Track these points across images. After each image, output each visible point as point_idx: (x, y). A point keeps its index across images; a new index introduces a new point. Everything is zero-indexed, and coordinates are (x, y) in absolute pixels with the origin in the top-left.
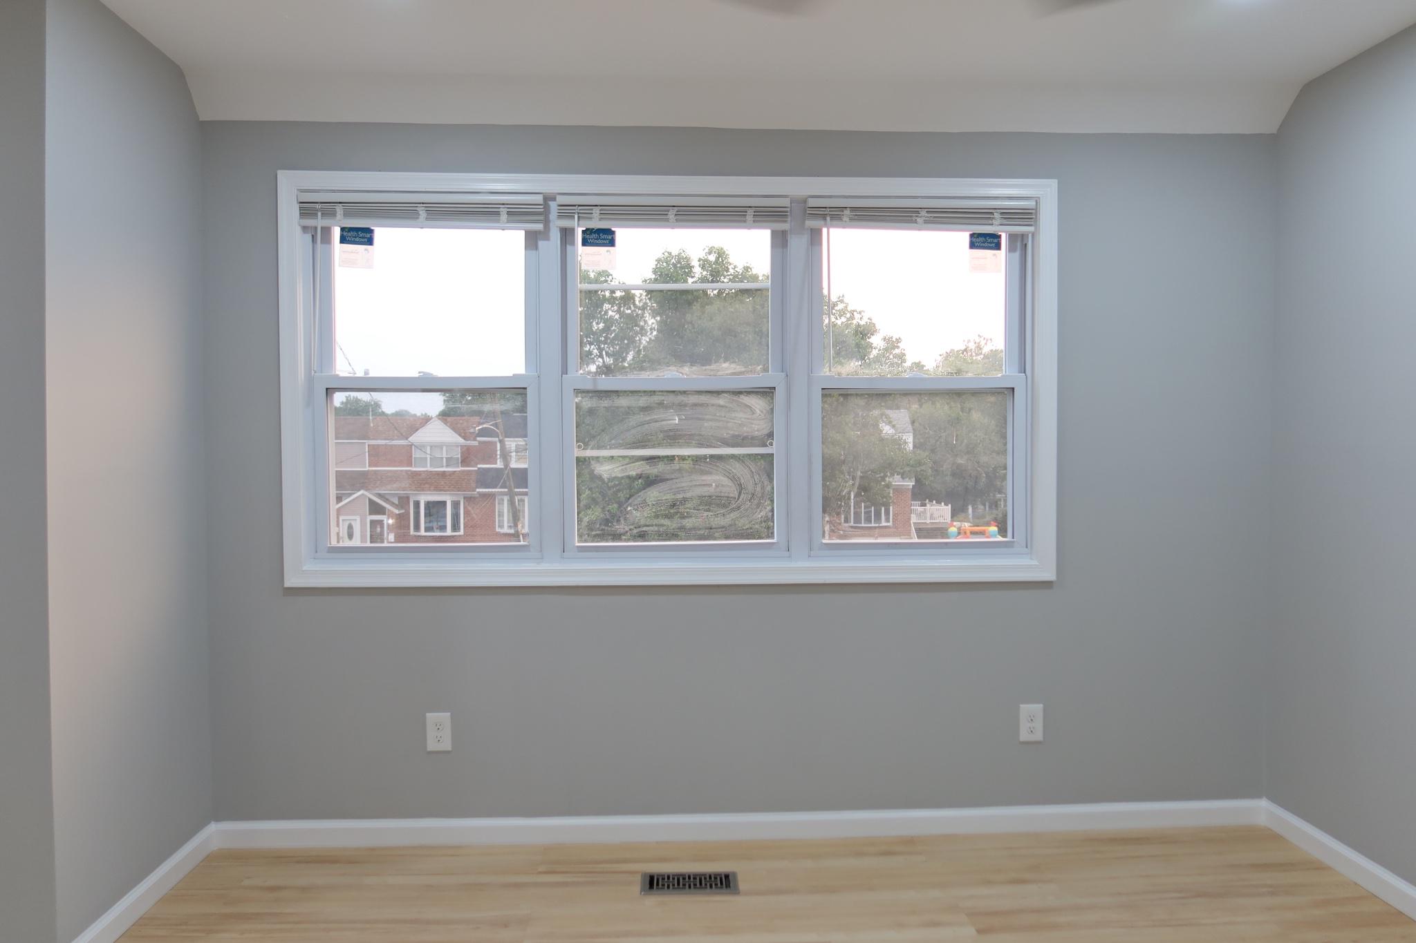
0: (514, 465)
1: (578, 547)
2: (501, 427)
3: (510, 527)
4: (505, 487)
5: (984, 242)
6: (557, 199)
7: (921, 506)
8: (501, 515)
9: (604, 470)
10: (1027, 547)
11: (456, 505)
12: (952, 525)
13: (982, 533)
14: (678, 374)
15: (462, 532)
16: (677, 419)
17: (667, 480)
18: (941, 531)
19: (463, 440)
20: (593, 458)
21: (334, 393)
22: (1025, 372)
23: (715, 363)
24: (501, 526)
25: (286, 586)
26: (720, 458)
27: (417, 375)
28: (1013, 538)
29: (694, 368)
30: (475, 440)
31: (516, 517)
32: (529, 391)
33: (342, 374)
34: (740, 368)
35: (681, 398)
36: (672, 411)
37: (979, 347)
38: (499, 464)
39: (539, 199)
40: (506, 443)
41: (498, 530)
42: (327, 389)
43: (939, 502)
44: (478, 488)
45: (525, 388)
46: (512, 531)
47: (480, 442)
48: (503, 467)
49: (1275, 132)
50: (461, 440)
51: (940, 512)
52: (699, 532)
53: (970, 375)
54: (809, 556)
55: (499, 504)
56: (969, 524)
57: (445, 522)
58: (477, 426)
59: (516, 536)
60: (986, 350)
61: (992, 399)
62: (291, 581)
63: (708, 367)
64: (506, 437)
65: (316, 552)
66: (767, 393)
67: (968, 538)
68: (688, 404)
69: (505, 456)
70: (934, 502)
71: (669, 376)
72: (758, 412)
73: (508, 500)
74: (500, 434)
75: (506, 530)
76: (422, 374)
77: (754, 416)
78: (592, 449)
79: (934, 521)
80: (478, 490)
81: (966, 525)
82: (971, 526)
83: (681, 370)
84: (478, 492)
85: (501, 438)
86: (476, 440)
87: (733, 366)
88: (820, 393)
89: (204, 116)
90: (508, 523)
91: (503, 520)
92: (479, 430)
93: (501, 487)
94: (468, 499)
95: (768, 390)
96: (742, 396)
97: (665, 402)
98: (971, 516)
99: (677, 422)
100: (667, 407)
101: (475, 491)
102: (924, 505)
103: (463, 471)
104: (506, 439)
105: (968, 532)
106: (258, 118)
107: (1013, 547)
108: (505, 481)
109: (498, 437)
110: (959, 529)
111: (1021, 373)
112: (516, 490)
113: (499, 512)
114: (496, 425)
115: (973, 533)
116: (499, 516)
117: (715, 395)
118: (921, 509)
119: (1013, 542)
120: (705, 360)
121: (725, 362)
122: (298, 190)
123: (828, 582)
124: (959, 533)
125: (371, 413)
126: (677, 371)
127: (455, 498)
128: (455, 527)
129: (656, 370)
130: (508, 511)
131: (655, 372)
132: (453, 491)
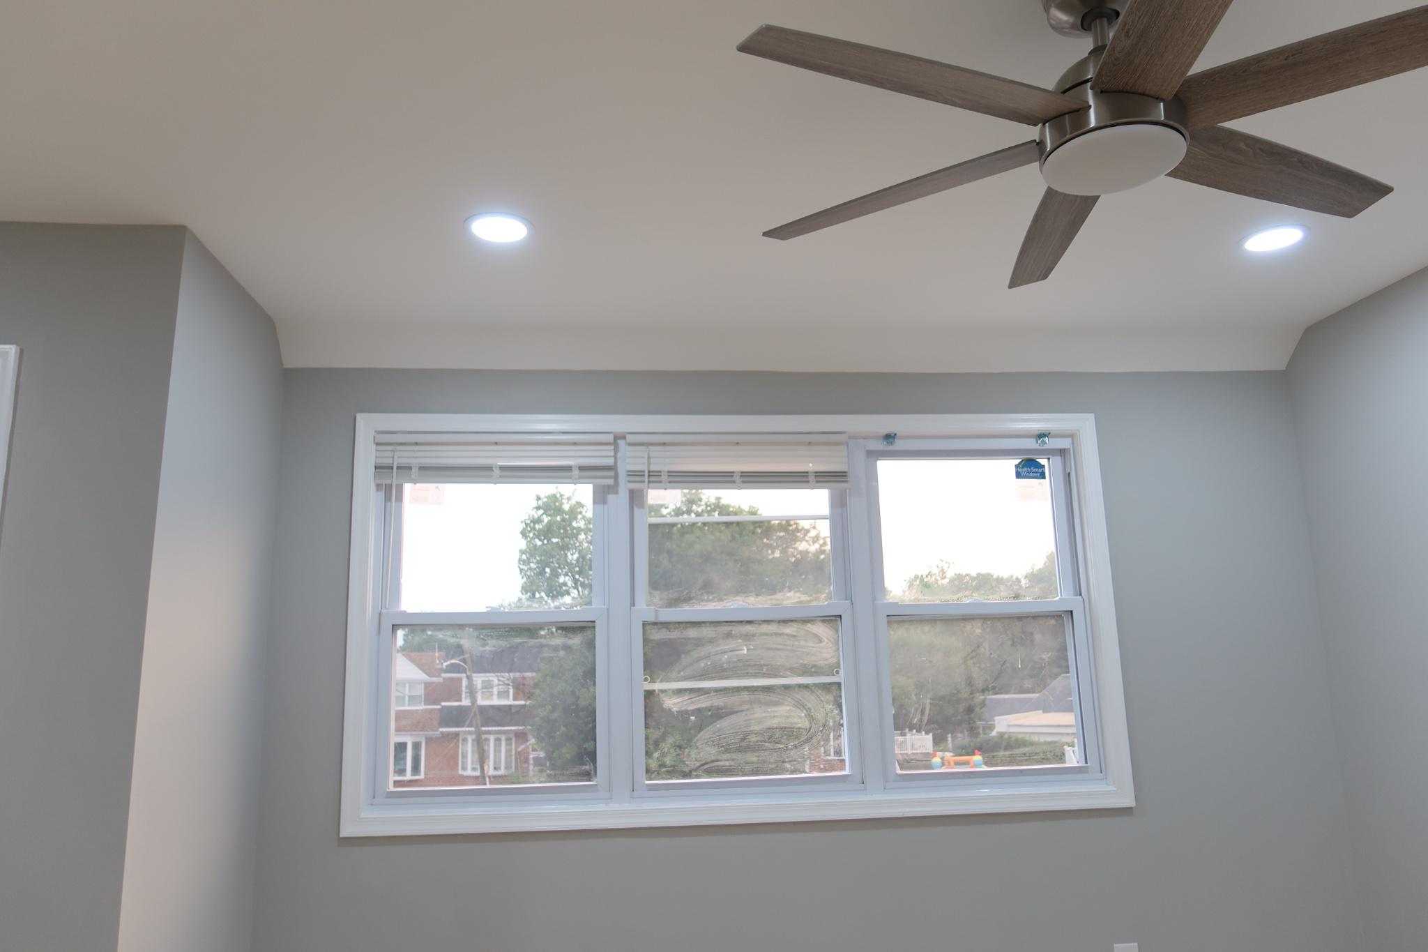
0: (481, 702)
1: (648, 785)
2: (469, 661)
3: (474, 769)
4: (471, 726)
5: (1029, 472)
6: (627, 438)
7: (901, 736)
8: (465, 756)
9: (672, 704)
10: (1101, 772)
11: (417, 746)
12: (934, 755)
13: (966, 763)
14: (744, 604)
15: (422, 776)
16: (745, 649)
17: (737, 712)
18: (925, 761)
19: (427, 677)
20: (663, 691)
21: (398, 629)
22: (1081, 595)
23: (780, 592)
24: (464, 768)
25: (341, 836)
26: (787, 688)
27: (484, 610)
28: (1086, 763)
29: (760, 598)
30: (439, 676)
31: (482, 760)
32: (597, 625)
33: (410, 610)
34: (805, 598)
35: (749, 628)
36: (740, 641)
37: (943, 572)
38: (466, 702)
39: (610, 438)
40: (474, 679)
41: (461, 772)
42: (393, 625)
43: (919, 731)
44: (442, 727)
45: (594, 621)
46: (478, 773)
47: (444, 679)
48: (470, 704)
49: (1284, 369)
50: (424, 677)
51: (921, 742)
52: (770, 766)
53: (1028, 599)
54: (885, 788)
55: (463, 744)
56: (952, 754)
57: (405, 764)
58: (445, 661)
59: (481, 779)
60: (950, 574)
61: (1053, 622)
62: (347, 830)
63: (773, 597)
64: (474, 672)
65: (374, 797)
66: (833, 620)
67: (952, 768)
68: (756, 633)
69: (472, 693)
70: (914, 731)
71: (735, 606)
72: (826, 640)
73: (473, 740)
74: (468, 669)
75: (469, 772)
76: (489, 609)
77: (822, 645)
78: (661, 681)
79: (915, 752)
80: (441, 730)
81: (948, 755)
82: (954, 756)
83: (747, 600)
84: (441, 732)
85: (469, 673)
86: (441, 677)
87: (798, 595)
88: (885, 619)
89: (289, 363)
90: (472, 763)
91: (467, 762)
92: (447, 666)
93: (468, 726)
94: (428, 740)
95: (833, 618)
96: (809, 625)
97: (733, 632)
98: (950, 745)
99: (745, 652)
100: (735, 637)
101: (437, 730)
102: (904, 735)
103: (426, 710)
104: (474, 675)
105: (952, 763)
106: (344, 366)
107: (1087, 772)
108: (471, 722)
109: (466, 673)
110: (942, 758)
111: (1077, 595)
112: (483, 729)
113: (463, 753)
114: (464, 661)
115: (957, 763)
116: (463, 757)
117: (782, 624)
118: (901, 739)
119: (1087, 767)
120: (772, 589)
121: (790, 591)
122: (376, 431)
123: (906, 815)
124: (943, 764)
125: (437, 650)
126: (743, 602)
127: (417, 739)
128: (416, 769)
129: (722, 600)
130: (473, 752)
131: (721, 603)
132: (414, 731)
